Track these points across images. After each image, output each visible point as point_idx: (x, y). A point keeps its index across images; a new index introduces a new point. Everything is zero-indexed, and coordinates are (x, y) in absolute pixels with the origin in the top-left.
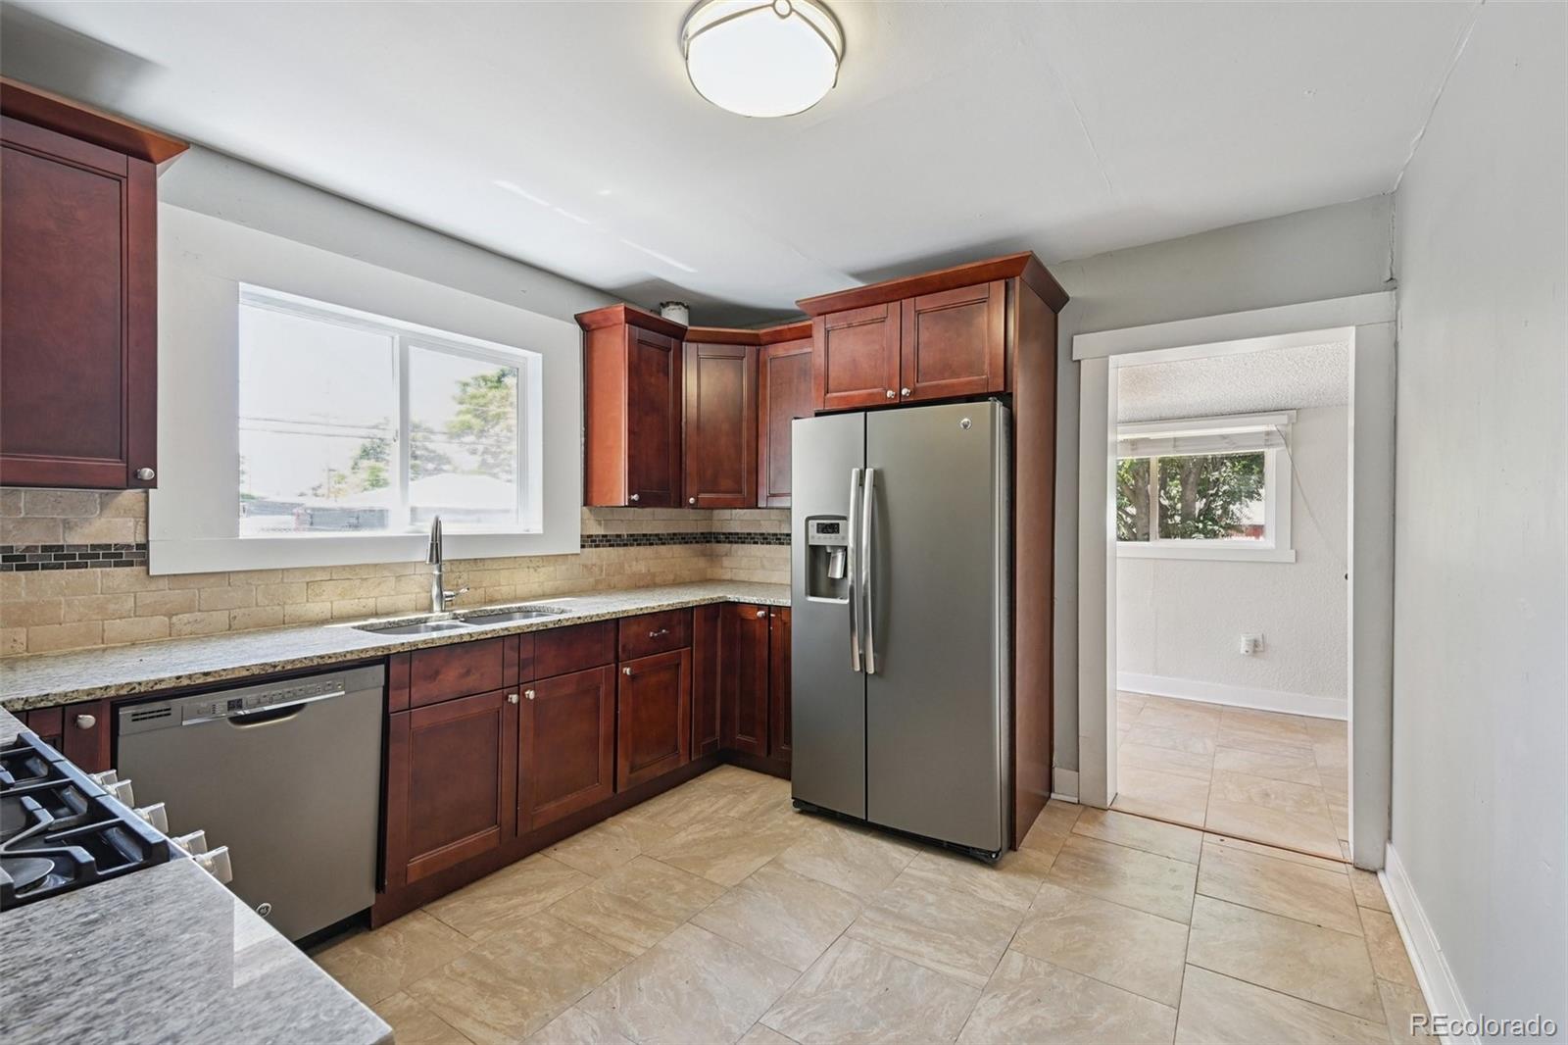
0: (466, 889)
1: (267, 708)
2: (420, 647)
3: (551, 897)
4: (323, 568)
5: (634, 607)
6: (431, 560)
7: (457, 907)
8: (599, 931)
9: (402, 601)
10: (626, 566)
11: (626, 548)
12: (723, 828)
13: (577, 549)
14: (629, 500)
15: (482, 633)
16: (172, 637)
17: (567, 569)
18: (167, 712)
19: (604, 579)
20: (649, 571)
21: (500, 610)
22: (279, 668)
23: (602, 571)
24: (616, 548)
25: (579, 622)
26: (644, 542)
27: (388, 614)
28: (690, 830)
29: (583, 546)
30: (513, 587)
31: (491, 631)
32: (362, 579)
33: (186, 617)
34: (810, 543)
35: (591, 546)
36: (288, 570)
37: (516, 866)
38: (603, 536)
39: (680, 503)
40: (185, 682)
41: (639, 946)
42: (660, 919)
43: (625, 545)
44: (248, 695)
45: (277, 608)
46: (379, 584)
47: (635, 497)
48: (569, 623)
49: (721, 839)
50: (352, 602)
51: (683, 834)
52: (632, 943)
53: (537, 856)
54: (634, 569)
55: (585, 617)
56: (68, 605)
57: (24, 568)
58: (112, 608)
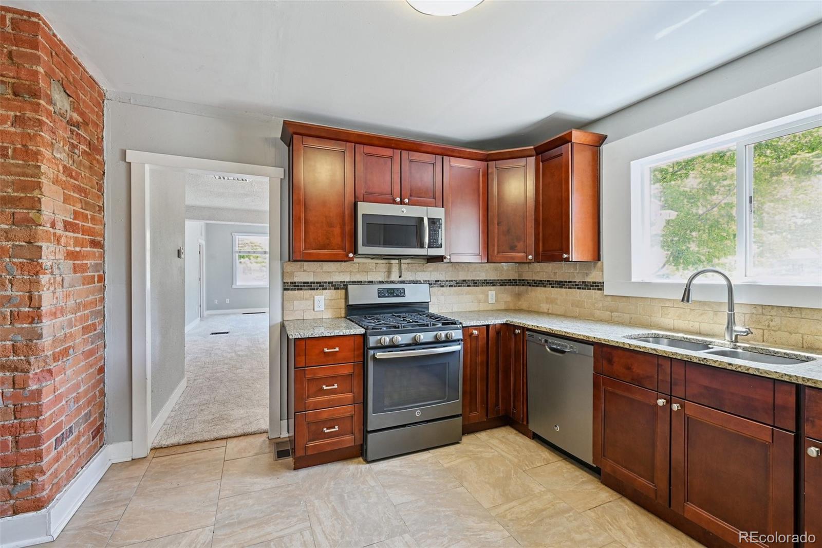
4: (669, 300)
25: (730, 367)
32: (691, 309)
33: (616, 315)
36: (653, 298)
45: (648, 318)
46: (702, 314)
48: (716, 365)
50: (685, 322)
55: (740, 366)
56: (587, 302)
57: (578, 288)
58: (596, 305)
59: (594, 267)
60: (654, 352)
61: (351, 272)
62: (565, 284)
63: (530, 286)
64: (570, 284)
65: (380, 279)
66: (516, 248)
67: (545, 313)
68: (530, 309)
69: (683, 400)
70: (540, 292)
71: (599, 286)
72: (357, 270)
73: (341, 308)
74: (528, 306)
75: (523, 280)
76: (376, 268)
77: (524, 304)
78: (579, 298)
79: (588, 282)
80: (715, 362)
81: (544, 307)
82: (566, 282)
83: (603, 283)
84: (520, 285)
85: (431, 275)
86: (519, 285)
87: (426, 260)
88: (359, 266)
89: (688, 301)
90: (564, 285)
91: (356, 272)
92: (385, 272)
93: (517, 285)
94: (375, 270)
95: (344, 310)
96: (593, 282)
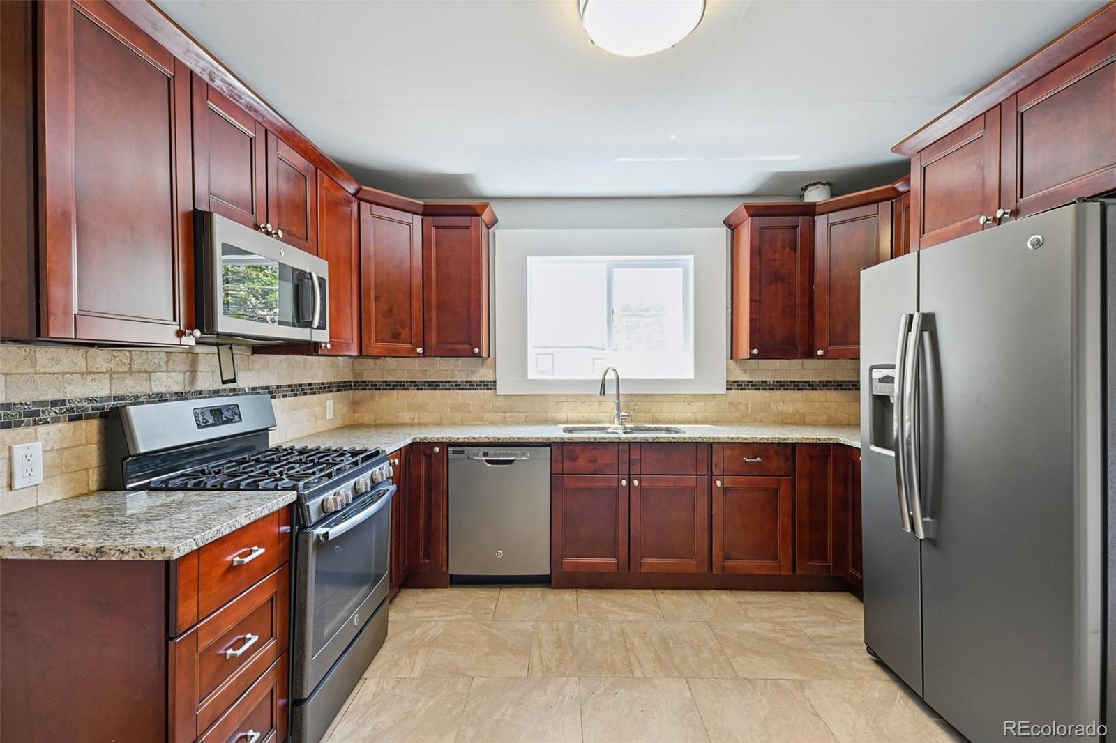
0: (601, 591)
1: (501, 459)
2: (566, 441)
3: (633, 616)
4: (564, 395)
5: (726, 436)
6: (601, 393)
7: (589, 597)
8: (633, 649)
9: (602, 416)
10: (772, 406)
11: (772, 391)
12: (787, 636)
13: (724, 391)
14: (751, 354)
15: (602, 438)
16: (504, 422)
17: (716, 405)
18: (462, 452)
19: (750, 415)
20: (797, 411)
21: (655, 428)
22: (500, 441)
23: (748, 408)
24: (761, 391)
25: (673, 441)
26: (792, 387)
27: (595, 423)
28: (758, 625)
29: (728, 389)
30: (673, 414)
31: (608, 438)
33: (510, 414)
34: (874, 393)
35: (737, 389)
37: (634, 591)
38: (748, 382)
39: (810, 354)
40: (467, 440)
41: (643, 672)
42: (672, 666)
43: (770, 389)
44: (491, 450)
45: (544, 414)
46: (590, 405)
47: (755, 351)
48: (665, 441)
49: (776, 642)
50: (577, 414)
51: (750, 624)
52: (641, 668)
53: (650, 591)
54: (780, 409)
55: (680, 438)
56: (473, 405)
57: (460, 389)
58: (486, 407)
59: (483, 364)
60: (618, 441)
61: (111, 373)
62: (441, 384)
63: (376, 389)
64: (448, 384)
65: (177, 389)
66: (400, 337)
67: (408, 424)
68: (378, 422)
69: (639, 476)
70: (396, 396)
71: (490, 385)
72: (126, 369)
73: (87, 469)
74: (374, 418)
75: (365, 382)
76: (167, 363)
77: (366, 416)
78: (461, 401)
79: (474, 381)
80: (664, 438)
81: (406, 417)
82: (442, 382)
83: (495, 382)
84: (358, 389)
85: (259, 377)
86: (355, 389)
87: (251, 348)
88: (131, 359)
89: (604, 394)
90: (439, 386)
91: (125, 372)
92: (185, 373)
93: (351, 389)
94: (165, 369)
95: (96, 470)
96: (480, 381)
